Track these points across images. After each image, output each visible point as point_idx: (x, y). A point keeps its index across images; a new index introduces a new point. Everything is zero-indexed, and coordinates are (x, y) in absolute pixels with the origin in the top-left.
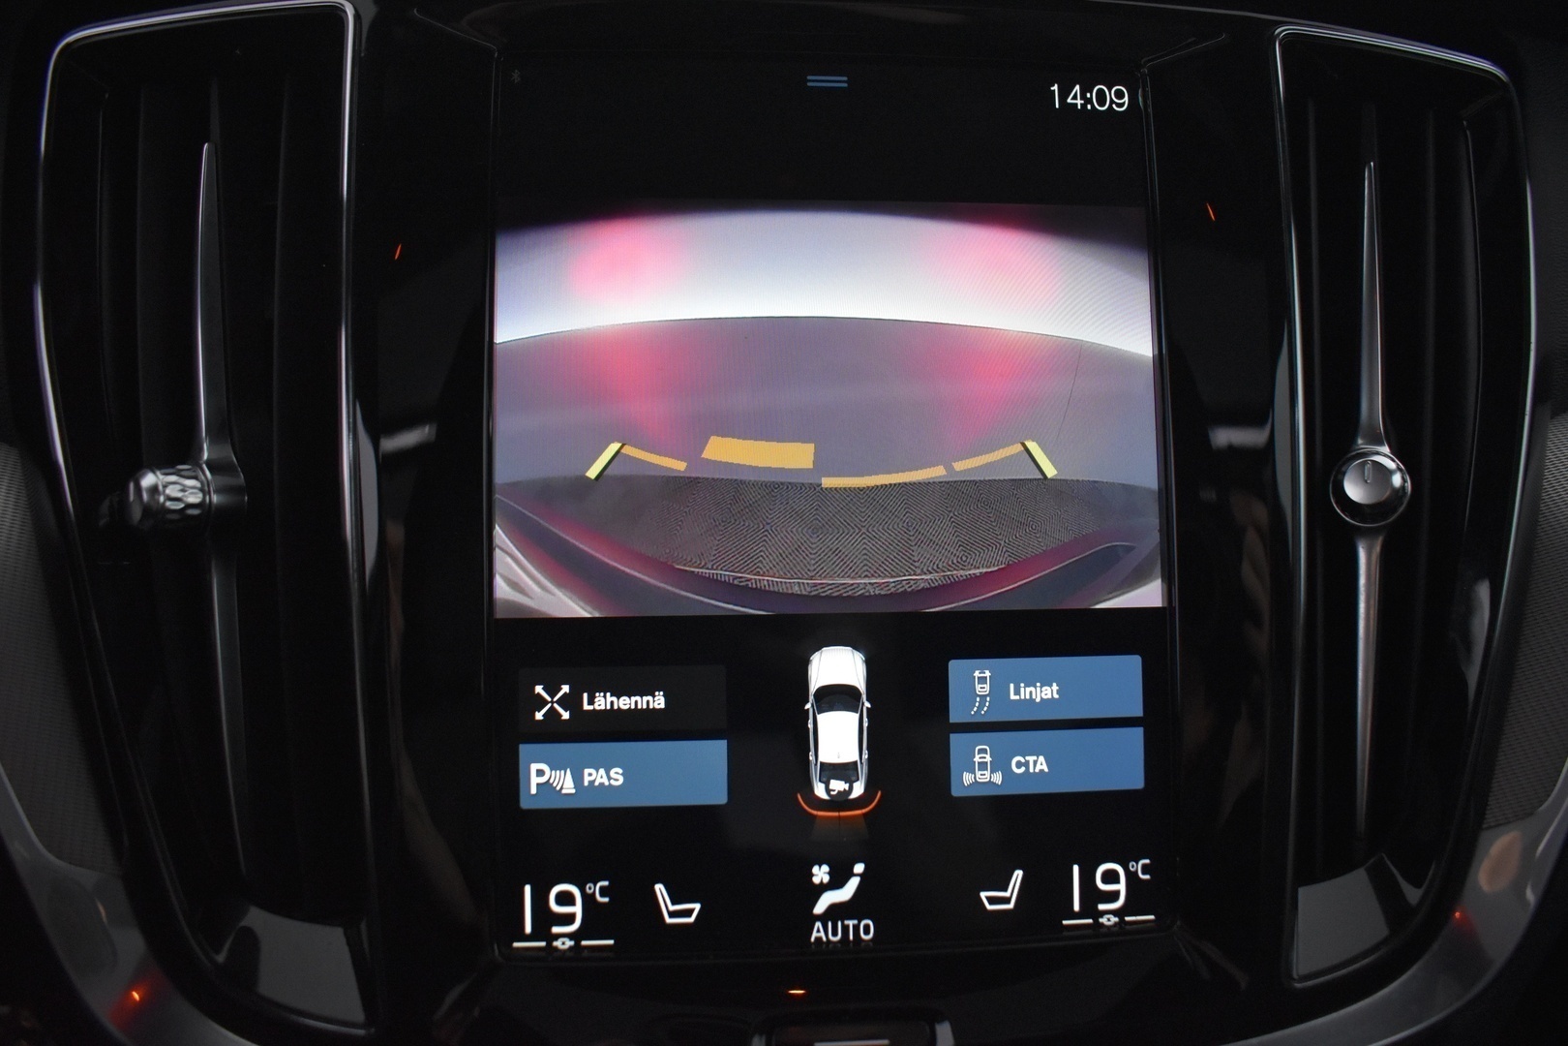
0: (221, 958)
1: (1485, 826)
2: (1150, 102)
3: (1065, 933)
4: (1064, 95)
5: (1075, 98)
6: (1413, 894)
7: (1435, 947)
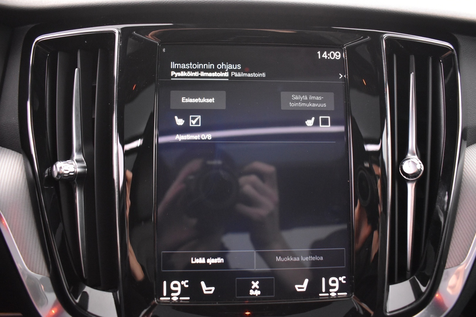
0: (77, 301)
1: (445, 268)
2: (346, 56)
3: (321, 298)
4: (321, 54)
5: (325, 55)
6: (423, 289)
7: (431, 303)
